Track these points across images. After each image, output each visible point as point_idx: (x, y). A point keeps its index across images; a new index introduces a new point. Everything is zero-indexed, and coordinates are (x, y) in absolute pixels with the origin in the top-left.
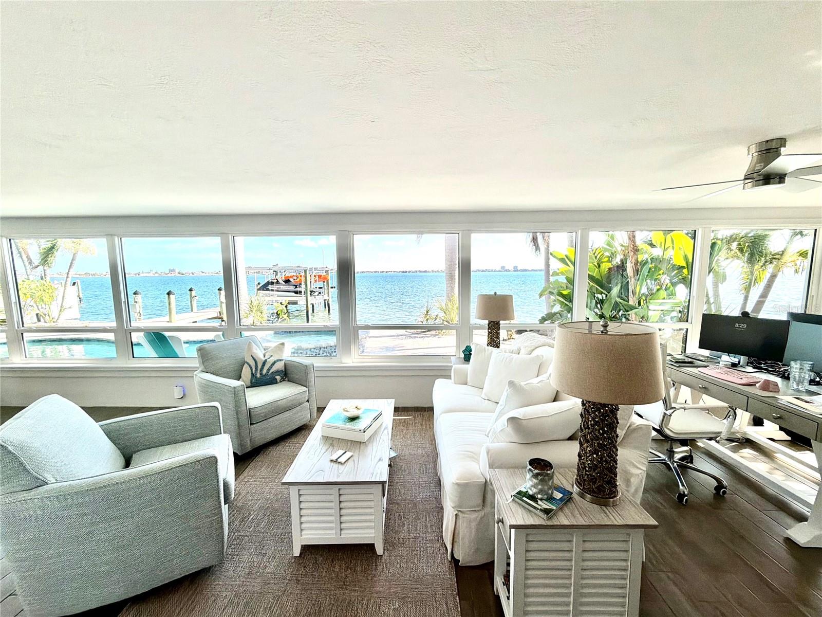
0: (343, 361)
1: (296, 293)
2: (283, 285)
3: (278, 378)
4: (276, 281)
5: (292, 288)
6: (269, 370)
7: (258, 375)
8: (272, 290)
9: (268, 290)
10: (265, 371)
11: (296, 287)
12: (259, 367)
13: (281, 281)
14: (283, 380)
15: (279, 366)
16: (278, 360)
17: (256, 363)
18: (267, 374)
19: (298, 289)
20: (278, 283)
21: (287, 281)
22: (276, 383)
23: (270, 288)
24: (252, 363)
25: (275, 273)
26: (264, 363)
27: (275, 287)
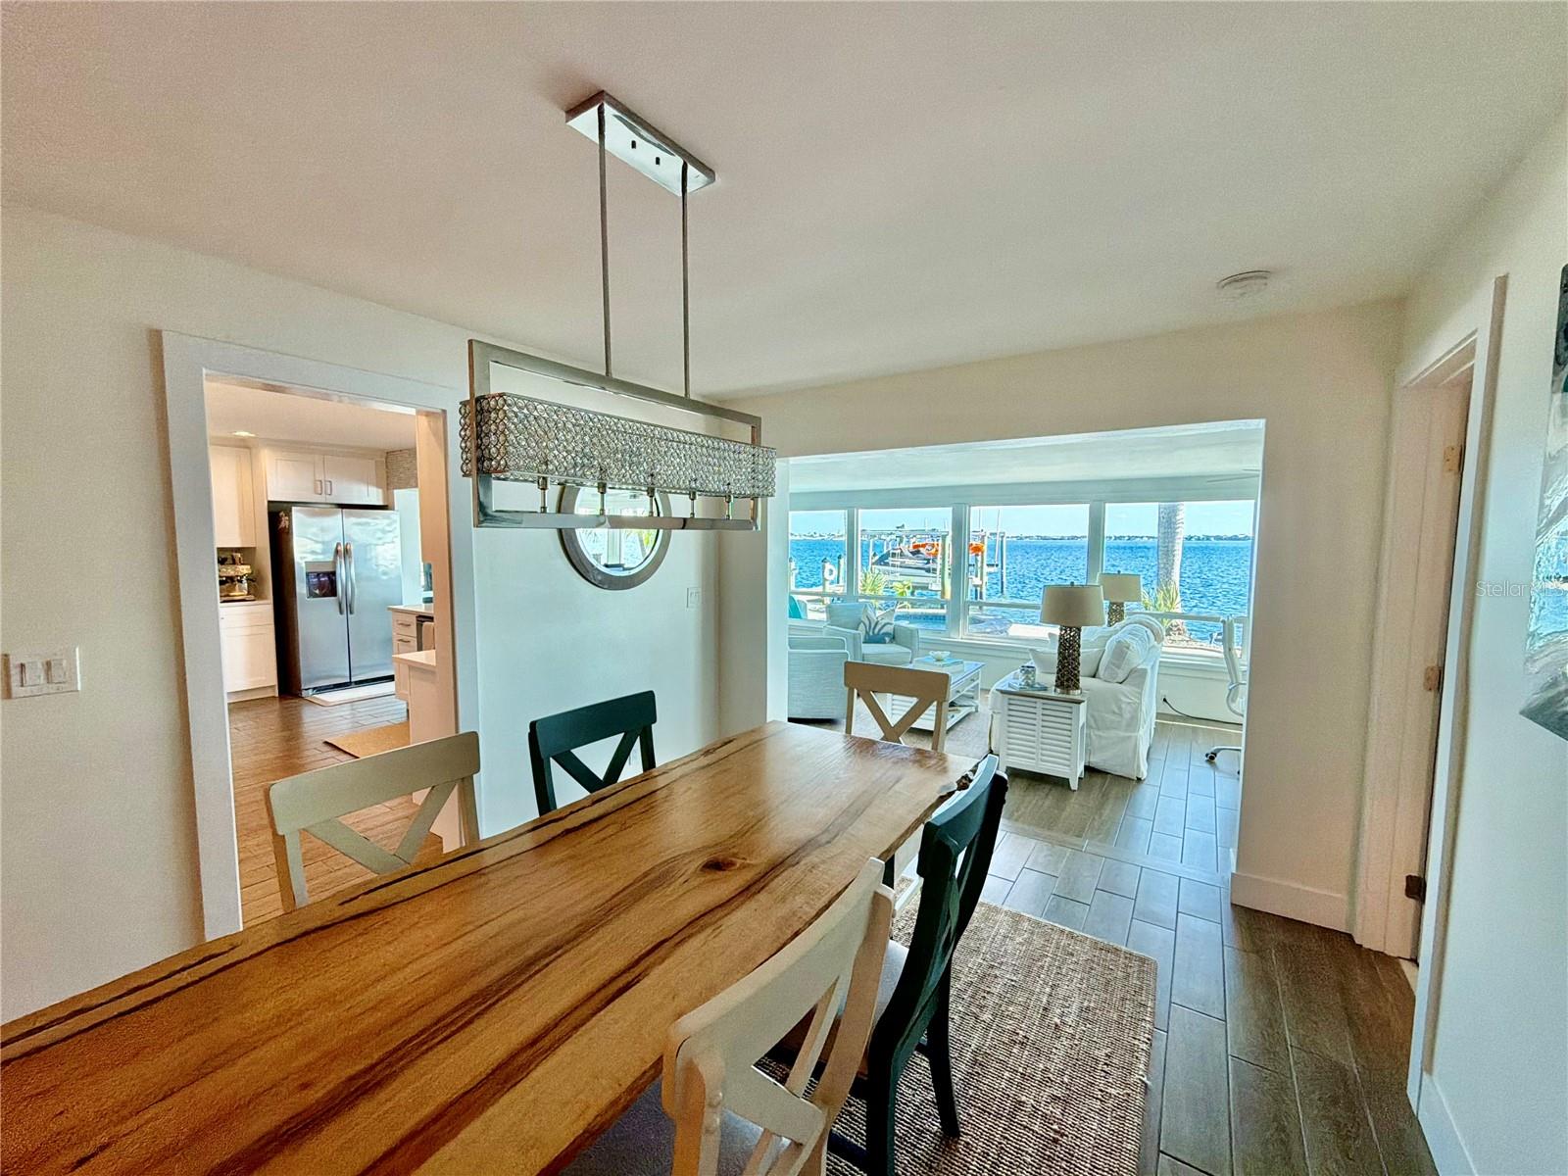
0: (952, 636)
1: (928, 571)
2: (910, 558)
3: (887, 639)
4: (899, 551)
5: (920, 563)
6: (880, 630)
7: (871, 633)
8: (893, 566)
9: (887, 564)
10: (876, 631)
11: (928, 563)
12: (873, 626)
13: (906, 553)
14: (891, 642)
15: (889, 629)
16: (888, 624)
17: (870, 623)
18: (878, 634)
19: (931, 566)
20: (902, 555)
21: (916, 553)
22: (885, 643)
23: (891, 563)
24: (867, 623)
25: (898, 539)
26: (877, 624)
27: (898, 561)
